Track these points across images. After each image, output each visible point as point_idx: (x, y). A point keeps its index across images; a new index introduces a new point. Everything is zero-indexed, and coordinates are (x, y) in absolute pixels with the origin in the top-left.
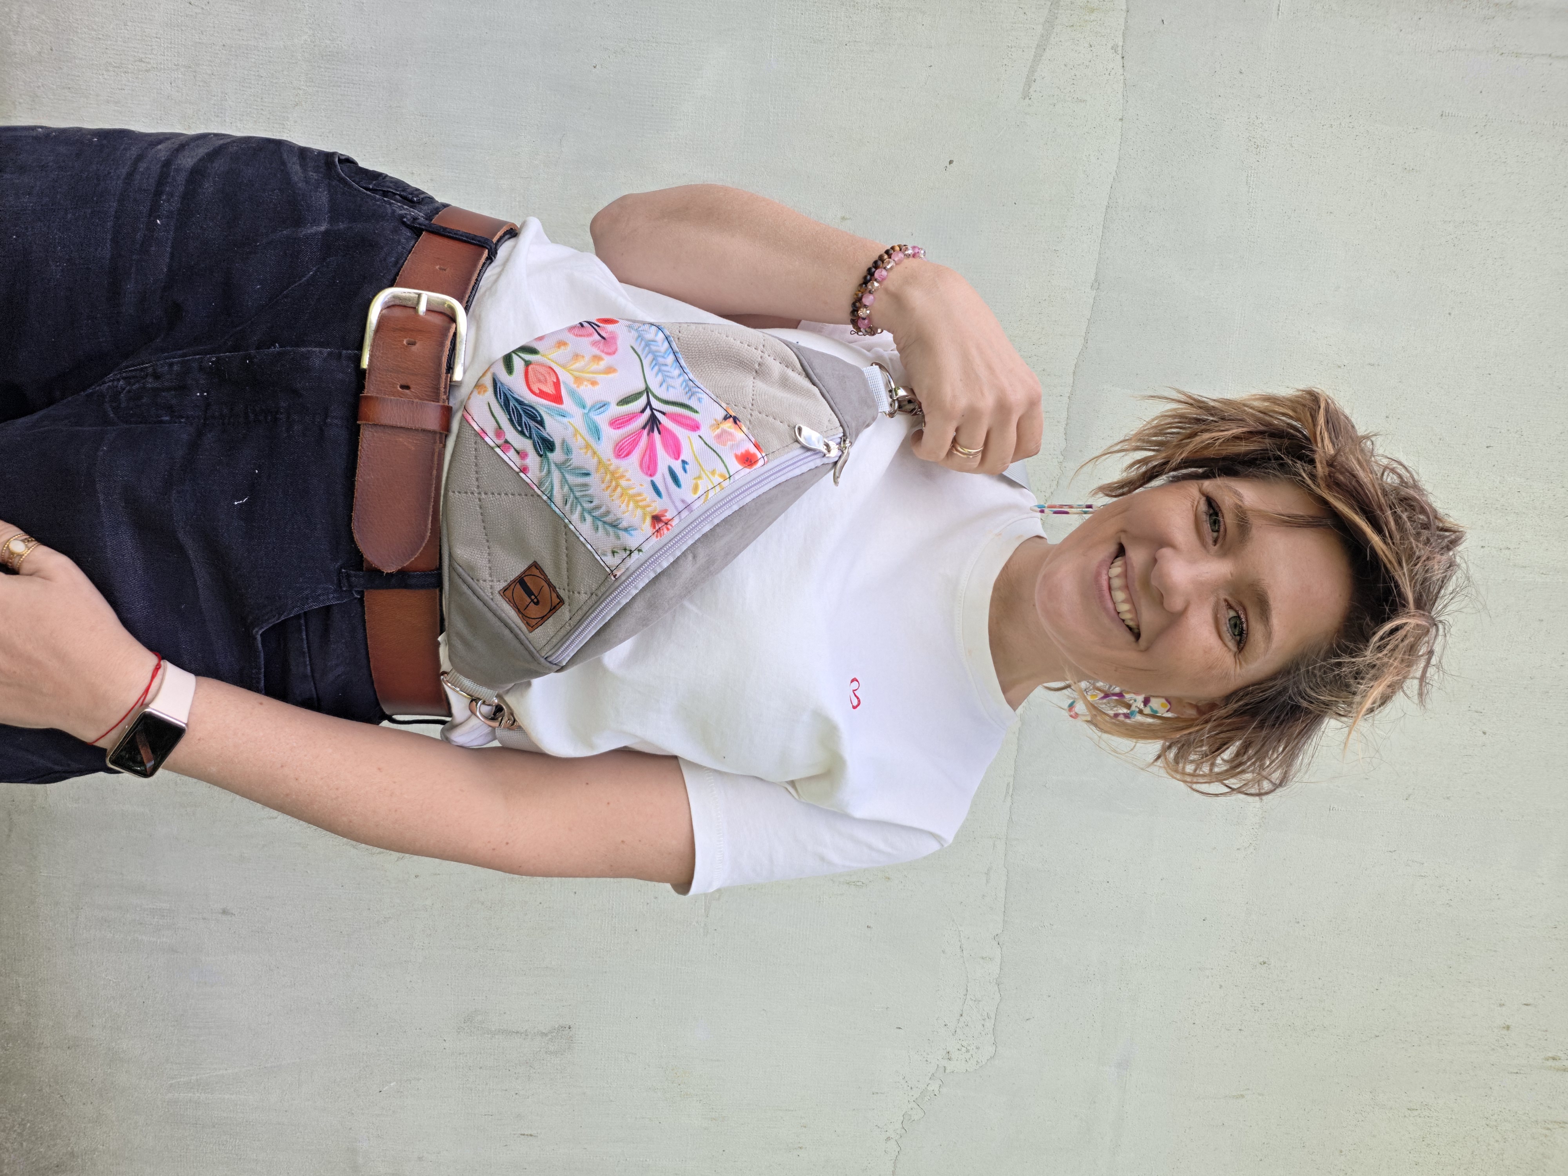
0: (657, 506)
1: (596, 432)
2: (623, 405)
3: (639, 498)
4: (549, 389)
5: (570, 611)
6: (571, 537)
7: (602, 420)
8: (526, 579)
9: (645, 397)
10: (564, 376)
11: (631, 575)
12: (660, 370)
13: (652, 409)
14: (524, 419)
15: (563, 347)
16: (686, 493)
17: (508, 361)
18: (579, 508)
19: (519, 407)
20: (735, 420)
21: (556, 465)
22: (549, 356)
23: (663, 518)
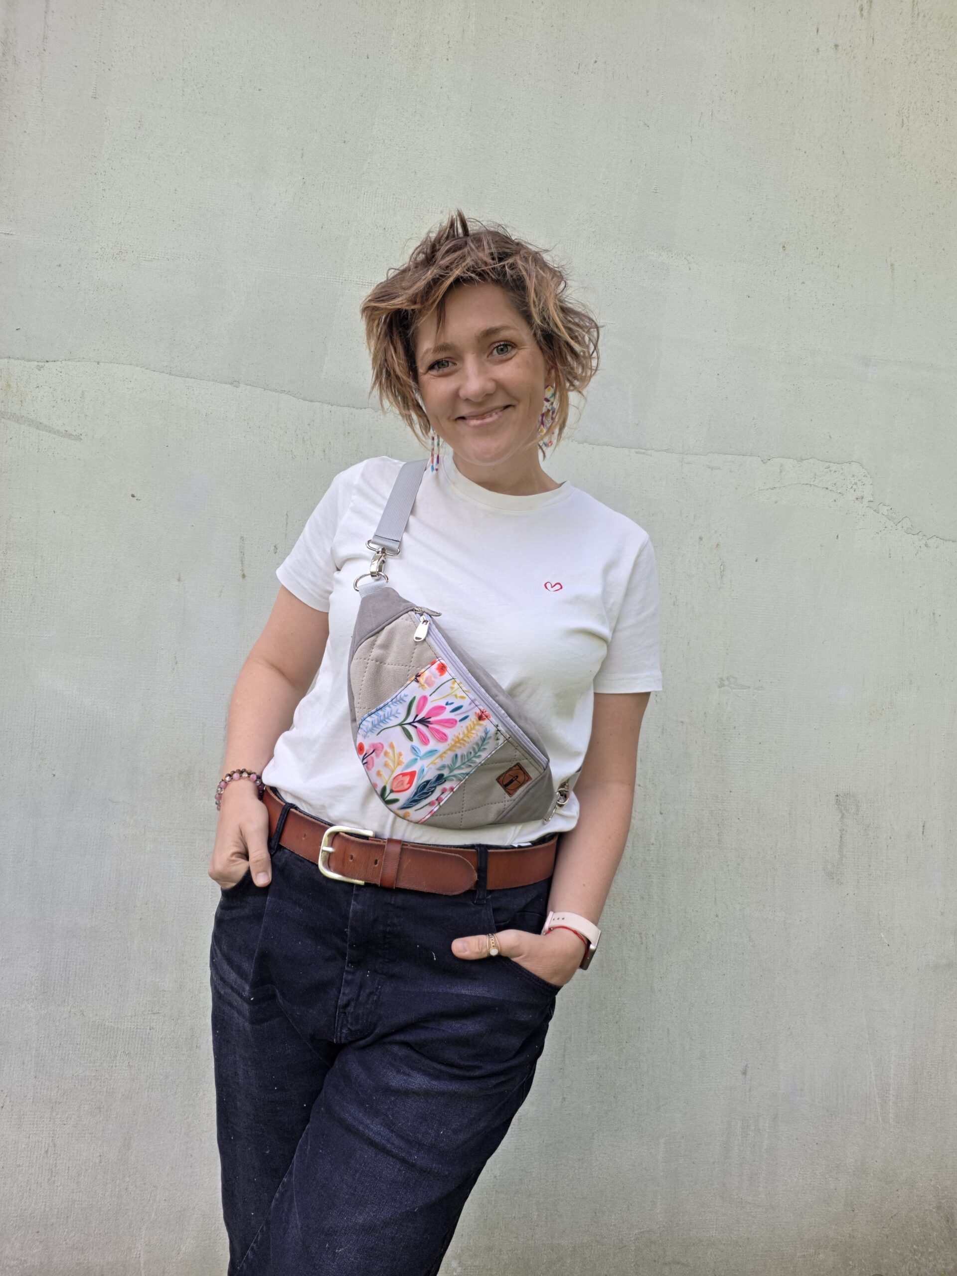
0: (473, 718)
1: (432, 752)
2: (412, 738)
3: (469, 728)
4: (407, 779)
5: (523, 760)
6: (488, 761)
7: (423, 749)
8: (505, 783)
9: (406, 726)
10: (399, 771)
11: (508, 729)
12: (388, 718)
13: (414, 722)
14: (425, 791)
15: (381, 773)
16: (466, 703)
17: (388, 802)
18: (474, 759)
19: (418, 794)
20: (418, 676)
21: (450, 772)
22: (387, 780)
23: (480, 714)
